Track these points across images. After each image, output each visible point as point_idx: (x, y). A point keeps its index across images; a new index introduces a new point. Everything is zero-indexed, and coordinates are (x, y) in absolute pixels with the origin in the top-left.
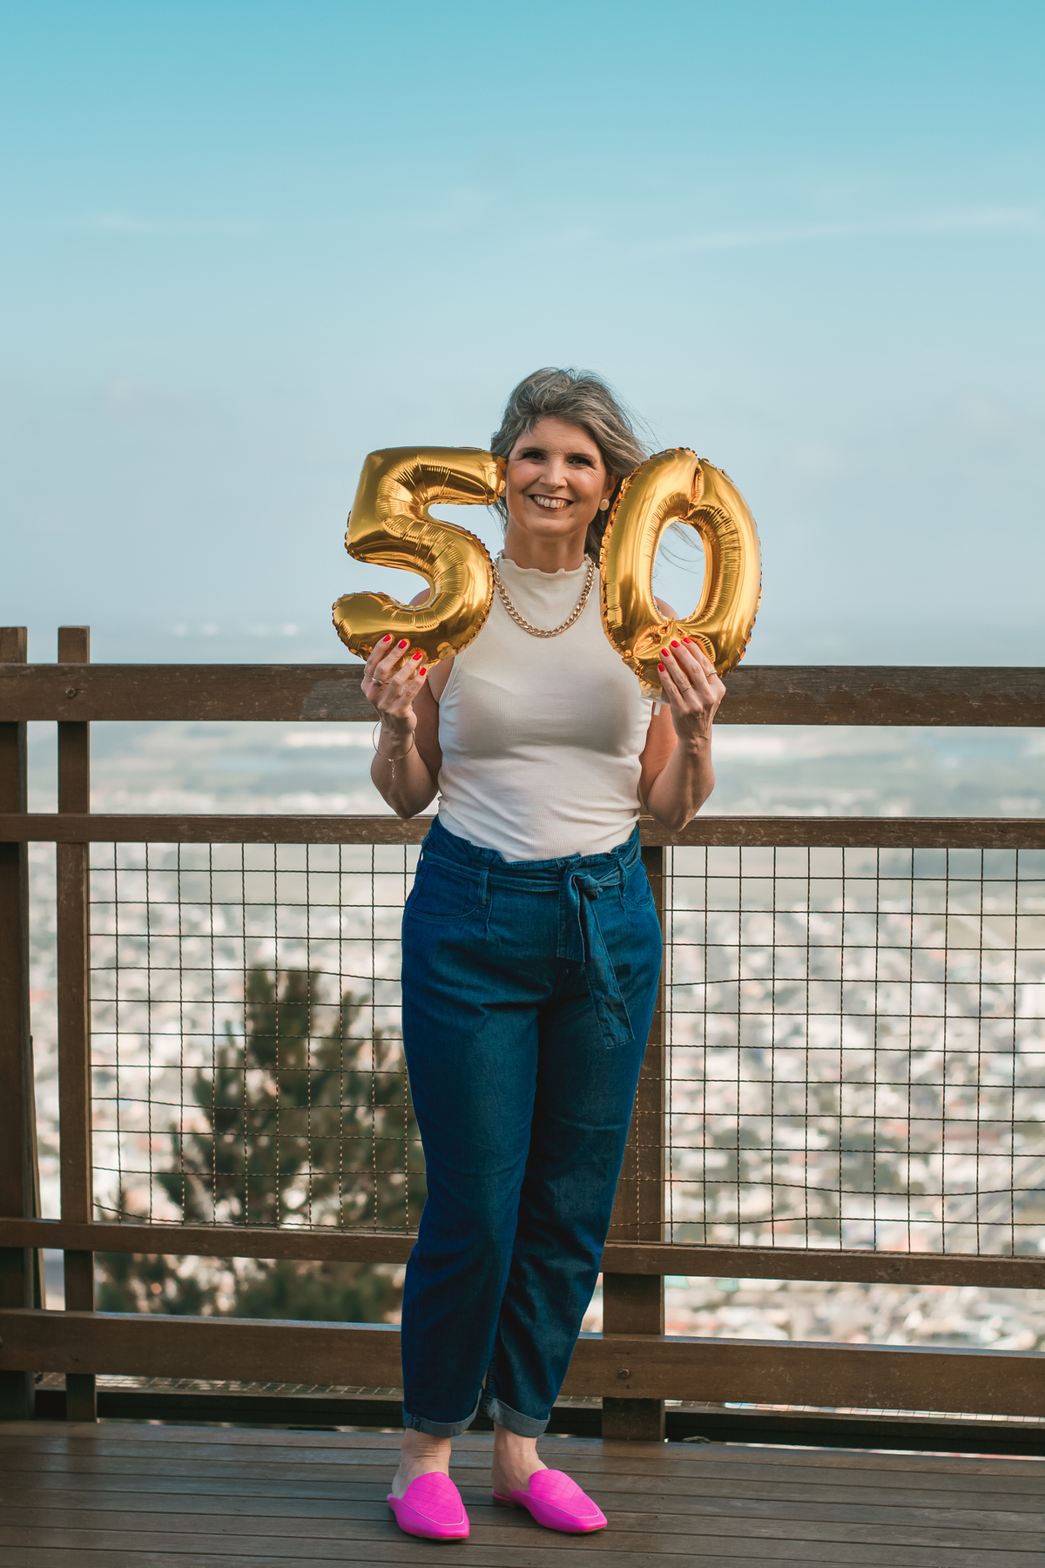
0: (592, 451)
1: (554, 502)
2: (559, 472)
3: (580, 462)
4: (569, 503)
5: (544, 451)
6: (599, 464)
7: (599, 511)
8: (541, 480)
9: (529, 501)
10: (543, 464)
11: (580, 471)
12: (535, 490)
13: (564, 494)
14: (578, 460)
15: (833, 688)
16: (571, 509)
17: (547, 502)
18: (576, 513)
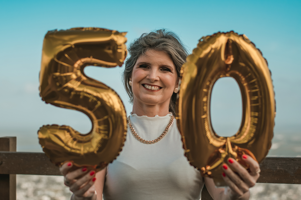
0: (171, 65)
1: (153, 87)
2: (156, 74)
3: (165, 70)
5: (149, 64)
6: (174, 71)
7: (174, 93)
8: (148, 77)
9: (142, 88)
10: (148, 70)
11: (166, 74)
12: (144, 82)
13: (158, 84)
14: (164, 69)
15: (297, 168)
16: (161, 90)
17: (150, 87)
18: (163, 93)
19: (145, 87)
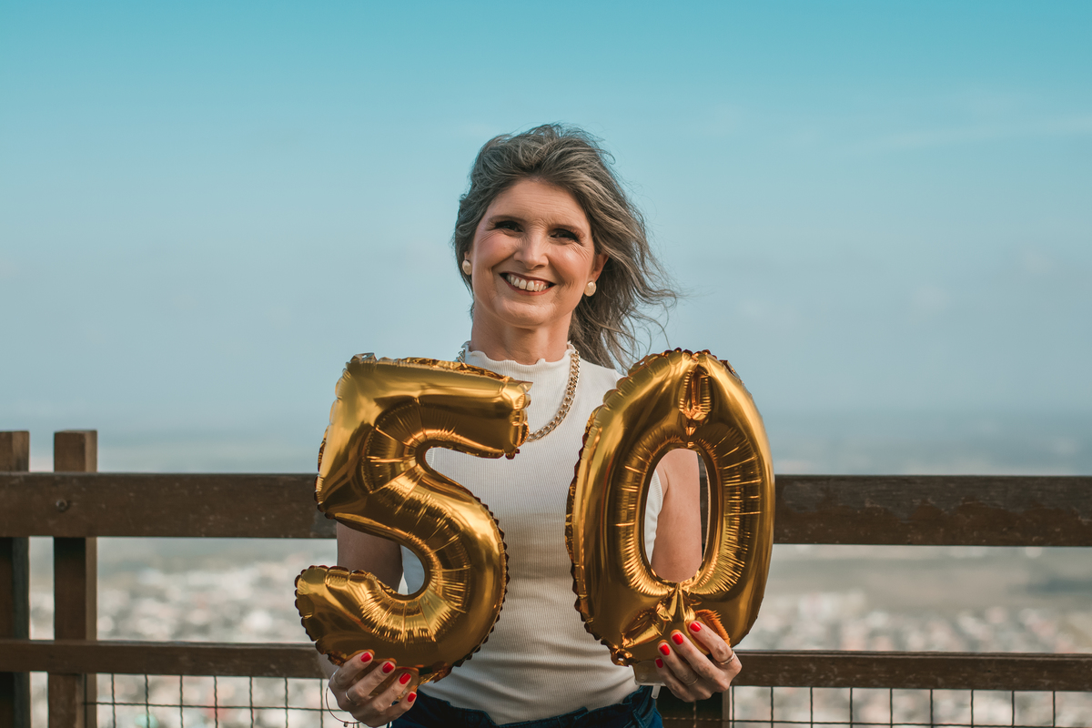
0: (579, 221)
1: (532, 283)
2: (540, 248)
3: (564, 236)
4: (550, 285)
5: (521, 220)
6: (587, 239)
7: (584, 295)
8: (517, 256)
9: (501, 281)
10: (520, 236)
11: (564, 247)
12: (506, 268)
13: (545, 274)
14: (562, 233)
15: (917, 502)
16: (553, 291)
17: (523, 284)
18: (558, 299)
19: (509, 283)
